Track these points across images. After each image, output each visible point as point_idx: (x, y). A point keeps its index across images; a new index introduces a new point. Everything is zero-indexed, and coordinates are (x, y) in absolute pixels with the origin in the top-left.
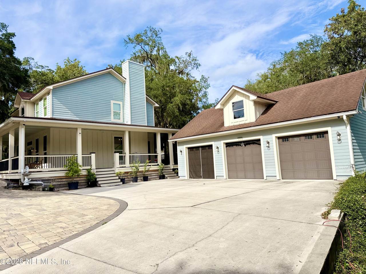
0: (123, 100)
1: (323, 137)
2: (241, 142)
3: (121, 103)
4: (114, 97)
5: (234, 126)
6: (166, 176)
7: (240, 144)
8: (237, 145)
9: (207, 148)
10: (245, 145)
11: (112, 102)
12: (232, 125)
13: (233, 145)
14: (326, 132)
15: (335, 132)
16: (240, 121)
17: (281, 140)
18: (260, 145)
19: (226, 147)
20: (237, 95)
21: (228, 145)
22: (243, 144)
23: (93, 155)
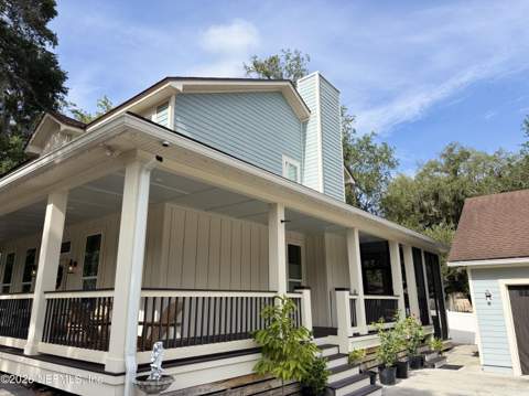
0: (301, 157)
4: (287, 148)
11: (285, 158)
23: (306, 295)
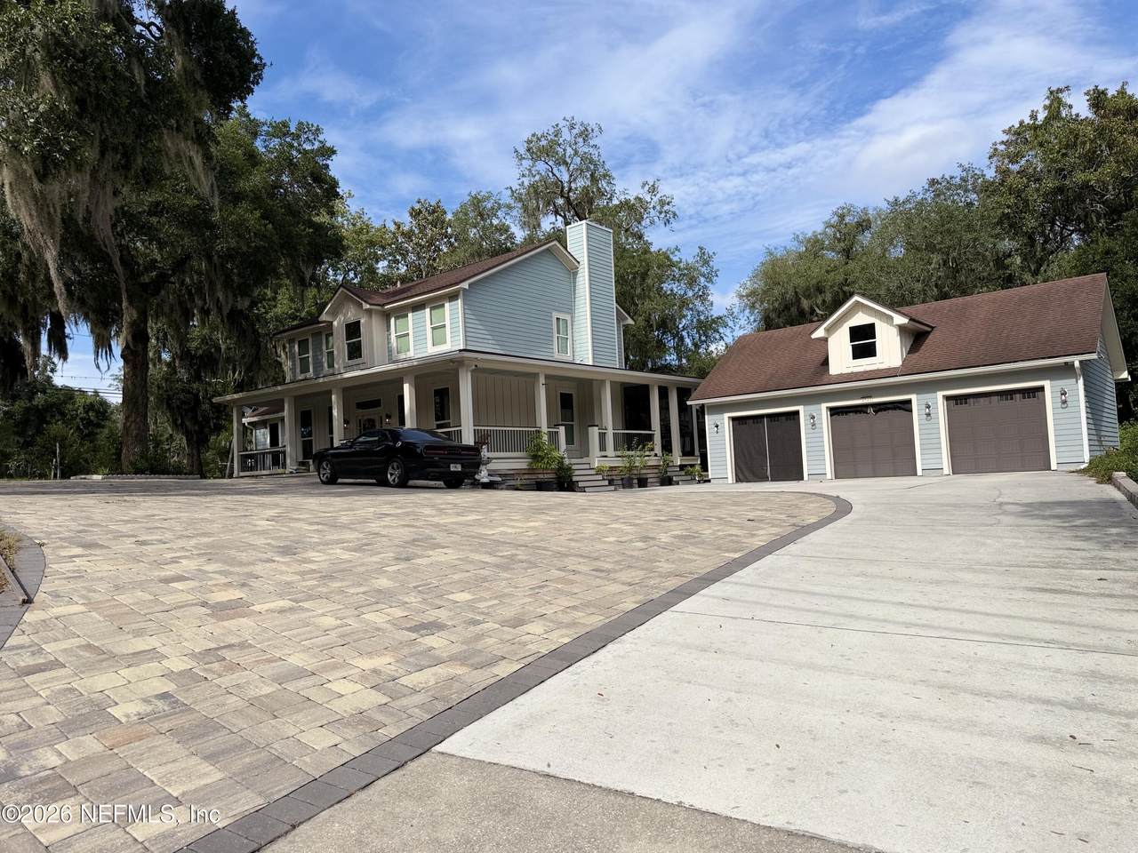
0: (571, 310)
1: (1034, 397)
2: (866, 406)
3: (568, 317)
4: (557, 304)
5: (852, 373)
6: (674, 479)
7: (864, 409)
8: (856, 412)
9: (784, 418)
10: (876, 412)
11: (555, 315)
12: (849, 371)
13: (847, 413)
14: (1042, 389)
15: (1059, 389)
16: (865, 364)
17: (953, 402)
18: (911, 411)
19: (831, 415)
20: (860, 313)
21: (834, 412)
22: (871, 410)
23: (562, 430)
